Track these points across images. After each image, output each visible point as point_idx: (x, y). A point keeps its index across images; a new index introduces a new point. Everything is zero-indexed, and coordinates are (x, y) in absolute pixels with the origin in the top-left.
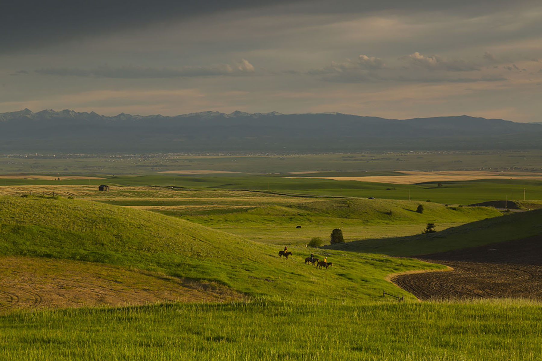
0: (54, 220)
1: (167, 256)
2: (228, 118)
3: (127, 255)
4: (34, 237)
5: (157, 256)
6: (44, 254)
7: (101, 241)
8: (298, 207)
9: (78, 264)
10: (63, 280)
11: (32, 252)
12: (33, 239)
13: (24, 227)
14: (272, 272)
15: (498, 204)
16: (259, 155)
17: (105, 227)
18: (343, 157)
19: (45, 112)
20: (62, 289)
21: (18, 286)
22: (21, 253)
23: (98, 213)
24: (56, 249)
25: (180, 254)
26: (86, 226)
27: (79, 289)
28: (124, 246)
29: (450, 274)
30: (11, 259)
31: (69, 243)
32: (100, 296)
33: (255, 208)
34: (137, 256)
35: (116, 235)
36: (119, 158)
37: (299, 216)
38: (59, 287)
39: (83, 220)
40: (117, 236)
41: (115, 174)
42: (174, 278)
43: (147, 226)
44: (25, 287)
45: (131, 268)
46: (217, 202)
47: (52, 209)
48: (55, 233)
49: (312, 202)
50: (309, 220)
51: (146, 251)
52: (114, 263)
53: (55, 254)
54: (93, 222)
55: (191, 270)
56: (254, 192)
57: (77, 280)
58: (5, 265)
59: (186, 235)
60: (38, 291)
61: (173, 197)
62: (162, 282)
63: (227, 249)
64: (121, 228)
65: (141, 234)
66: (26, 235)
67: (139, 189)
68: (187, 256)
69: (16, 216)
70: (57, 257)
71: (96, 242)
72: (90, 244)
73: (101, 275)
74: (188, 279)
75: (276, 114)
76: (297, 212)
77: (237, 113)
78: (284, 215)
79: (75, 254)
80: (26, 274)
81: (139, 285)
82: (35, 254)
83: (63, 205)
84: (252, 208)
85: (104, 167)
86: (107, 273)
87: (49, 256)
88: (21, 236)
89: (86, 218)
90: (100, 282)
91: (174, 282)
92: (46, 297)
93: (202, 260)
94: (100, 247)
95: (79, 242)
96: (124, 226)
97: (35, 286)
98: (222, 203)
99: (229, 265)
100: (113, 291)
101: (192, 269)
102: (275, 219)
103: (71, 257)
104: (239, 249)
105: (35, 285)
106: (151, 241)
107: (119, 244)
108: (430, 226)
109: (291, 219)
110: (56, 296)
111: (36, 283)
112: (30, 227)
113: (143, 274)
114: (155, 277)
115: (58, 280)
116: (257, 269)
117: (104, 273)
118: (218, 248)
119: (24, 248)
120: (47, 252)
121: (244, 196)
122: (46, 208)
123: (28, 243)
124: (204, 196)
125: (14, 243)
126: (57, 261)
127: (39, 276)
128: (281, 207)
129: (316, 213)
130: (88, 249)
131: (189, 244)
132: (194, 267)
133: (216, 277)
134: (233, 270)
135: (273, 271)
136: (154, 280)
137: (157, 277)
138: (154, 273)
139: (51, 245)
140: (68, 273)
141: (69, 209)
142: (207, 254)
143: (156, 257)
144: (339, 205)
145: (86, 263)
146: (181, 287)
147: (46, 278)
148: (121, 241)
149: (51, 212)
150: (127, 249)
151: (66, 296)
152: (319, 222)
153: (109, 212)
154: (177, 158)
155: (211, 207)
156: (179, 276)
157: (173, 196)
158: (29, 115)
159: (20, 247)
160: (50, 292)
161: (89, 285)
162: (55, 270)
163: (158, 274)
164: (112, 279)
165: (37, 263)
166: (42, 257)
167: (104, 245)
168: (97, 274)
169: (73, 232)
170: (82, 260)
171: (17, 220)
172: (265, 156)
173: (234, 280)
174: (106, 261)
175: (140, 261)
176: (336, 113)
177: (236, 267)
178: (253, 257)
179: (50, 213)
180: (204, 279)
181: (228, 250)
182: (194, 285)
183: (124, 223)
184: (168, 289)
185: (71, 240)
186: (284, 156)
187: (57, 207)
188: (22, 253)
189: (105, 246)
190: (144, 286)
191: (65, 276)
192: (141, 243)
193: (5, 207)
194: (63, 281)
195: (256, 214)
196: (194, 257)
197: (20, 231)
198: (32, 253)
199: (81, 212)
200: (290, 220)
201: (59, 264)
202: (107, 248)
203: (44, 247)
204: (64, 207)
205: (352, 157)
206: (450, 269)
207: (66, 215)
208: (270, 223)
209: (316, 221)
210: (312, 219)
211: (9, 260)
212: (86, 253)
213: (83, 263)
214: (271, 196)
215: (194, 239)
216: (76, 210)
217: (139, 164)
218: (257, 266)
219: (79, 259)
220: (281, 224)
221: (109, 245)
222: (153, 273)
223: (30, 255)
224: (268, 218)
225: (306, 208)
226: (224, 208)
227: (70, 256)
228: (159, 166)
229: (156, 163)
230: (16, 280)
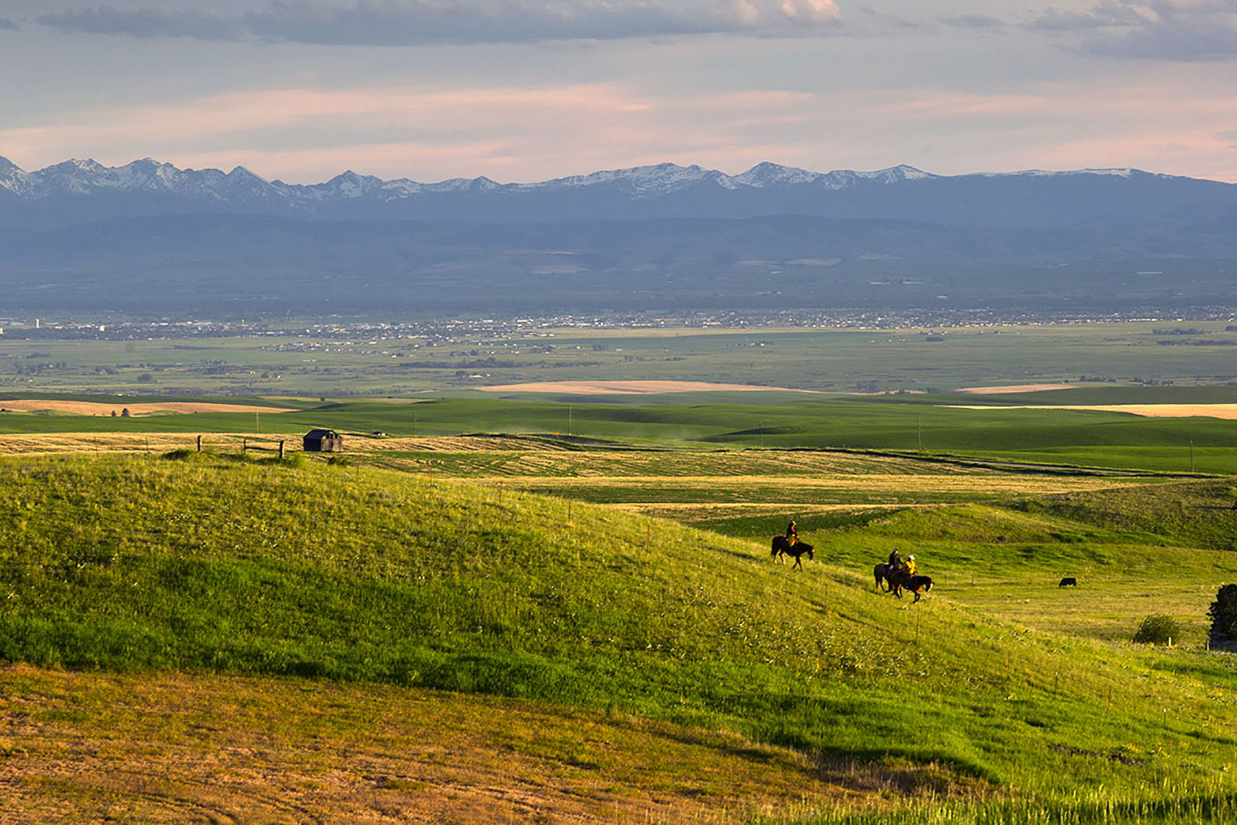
0: (307, 541)
1: (734, 670)
2: (733, 188)
3: (594, 667)
4: (245, 601)
5: (701, 672)
6: (288, 665)
7: (491, 614)
8: (1054, 507)
9: (416, 699)
10: (379, 756)
11: (246, 655)
12: (240, 608)
13: (202, 565)
14: (1124, 729)
16: (849, 326)
17: (494, 564)
18: (1155, 332)
19: (68, 167)
20: (386, 791)
21: (226, 779)
22: (207, 658)
23: (459, 516)
24: (331, 644)
25: (783, 664)
26: (426, 564)
27: (450, 789)
28: (577, 634)
30: (172, 682)
31: (376, 623)
32: (530, 815)
33: (894, 512)
34: (629, 670)
35: (540, 597)
36: (337, 336)
37: (1056, 544)
38: (374, 783)
39: (413, 539)
40: (543, 598)
41: (327, 394)
42: (784, 751)
43: (644, 564)
44: (249, 781)
45: (617, 714)
46: (747, 492)
47: (291, 502)
48: (319, 587)
49: (1103, 492)
50: (1093, 556)
51: (657, 654)
52: (550, 696)
53: (332, 663)
54: (450, 547)
55: (835, 723)
56: (867, 457)
57: (430, 756)
58: (157, 703)
59: (789, 596)
60: (300, 794)
61: (575, 475)
62: (743, 765)
63: (943, 648)
64: (552, 568)
65: (630, 590)
66: (215, 596)
68: (809, 673)
69: (167, 527)
70: (339, 675)
71: (471, 622)
72: (451, 628)
73: (512, 738)
74: (835, 755)
75: (909, 175)
76: (1050, 528)
77: (765, 169)
78: (1001, 539)
79: (403, 662)
80: (241, 737)
81: (662, 774)
82: (258, 665)
83: (326, 488)
84: (884, 514)
85: (284, 368)
86: (531, 732)
88: (195, 597)
89: (422, 533)
90: (516, 766)
91: (788, 766)
93: (863, 687)
94: (487, 637)
95: (410, 619)
96: (563, 563)
97: (284, 780)
98: (764, 493)
99: (964, 706)
100: (573, 796)
101: (840, 717)
102: (971, 553)
103: (391, 676)
104: (984, 647)
105: (284, 776)
106: (670, 618)
107: (556, 629)
109: (1028, 554)
110: (371, 815)
111: (286, 770)
112: (227, 567)
113: (662, 734)
114: (709, 746)
115: (361, 757)
116: (1067, 719)
117: (523, 732)
118: (915, 643)
119: (213, 641)
120: (301, 654)
121: (836, 471)
122: (271, 497)
123: (225, 624)
124: (689, 470)
126: (341, 689)
127: (290, 744)
128: (990, 509)
129: (1117, 532)
130: (446, 644)
131: (807, 629)
132: (844, 713)
133: (937, 747)
134: (985, 721)
135: (1126, 726)
136: (710, 756)
137: (719, 747)
138: (704, 731)
139: (311, 633)
140: (390, 734)
141: (352, 502)
142: (879, 665)
143: (697, 673)
144: (1200, 501)
145: (449, 697)
146: (817, 783)
147: (317, 749)
148: (561, 616)
149: (290, 513)
150: (586, 645)
151: (411, 816)
152: (1130, 564)
153: (494, 511)
154: (548, 334)
155: (733, 509)
156: (800, 745)
157: (577, 471)
158: (10, 179)
159: (200, 638)
160: (345, 799)
161: (482, 777)
162: (341, 720)
163: (718, 736)
164: (557, 752)
165: (272, 694)
166: (285, 674)
167: (502, 632)
168: (498, 734)
169: (381, 583)
170: (431, 687)
171: (173, 543)
172: (870, 330)
173: (1004, 758)
174: (522, 688)
175: (644, 690)
176: (1128, 171)
177: (991, 712)
178: (1039, 676)
179: (287, 516)
180: (897, 754)
181: (950, 652)
182: (863, 777)
183: (561, 550)
184: (770, 789)
185: (381, 613)
186: (942, 329)
187: (308, 493)
188: (208, 661)
189: (509, 636)
190: (679, 778)
191: (383, 743)
192: (636, 624)
193: (120, 494)
194: (380, 760)
195: (900, 535)
196: (833, 676)
197: (191, 580)
198: (247, 660)
199: (397, 513)
200: (1026, 556)
201: (349, 701)
202: (515, 644)
203: (286, 637)
204: (334, 491)
205: (1191, 332)
207: (348, 522)
208: (954, 566)
209: (1120, 561)
210: (1107, 554)
211: (166, 686)
212: (443, 661)
213: (437, 696)
214: (931, 471)
215: (820, 612)
216: (378, 503)
217: (412, 357)
218: (1067, 710)
219: (420, 680)
220: (993, 572)
221: (522, 630)
222: (698, 730)
223: (240, 666)
224: (946, 549)
225: (1082, 513)
226: (782, 513)
227: (387, 672)
228: (483, 364)
229: (473, 353)
230: (210, 758)
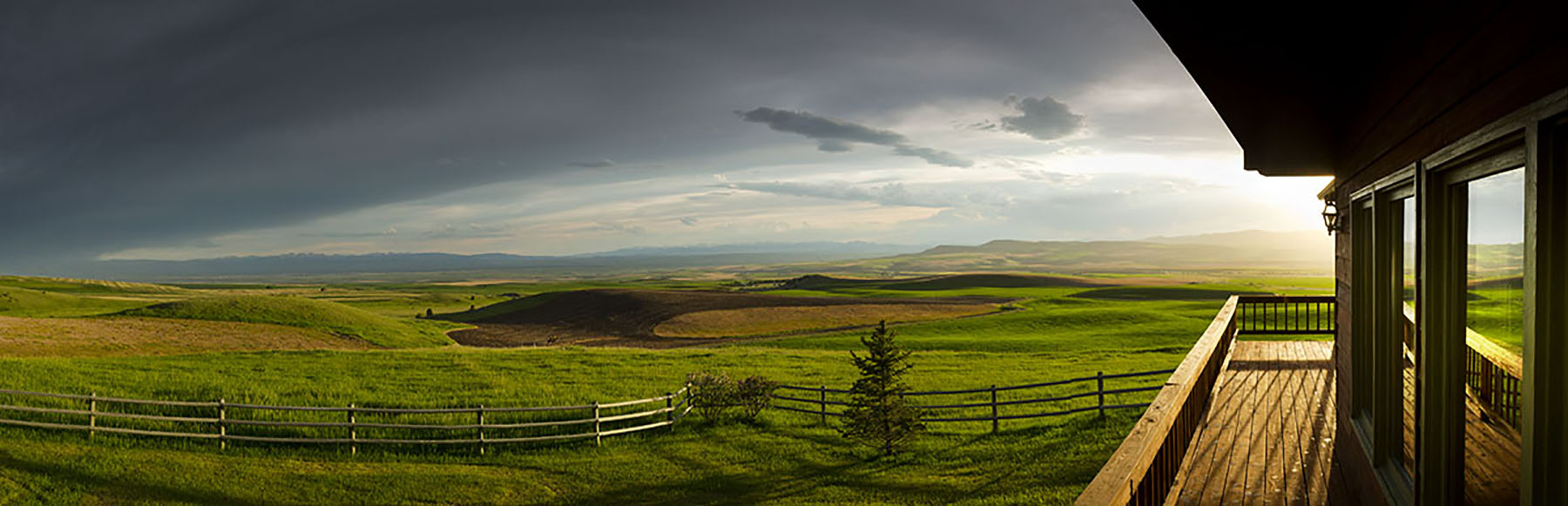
0: (284, 307)
1: (335, 324)
6: (276, 323)
7: (305, 316)
9: (291, 328)
15: (510, 295)
25: (342, 322)
26: (298, 310)
29: (475, 330)
31: (289, 318)
34: (321, 324)
39: (298, 306)
47: (284, 301)
48: (283, 313)
51: (325, 321)
52: (309, 327)
55: (345, 331)
59: (346, 313)
67: (341, 290)
68: (346, 324)
71: (302, 318)
72: (299, 318)
73: (302, 334)
74: (343, 334)
79: (291, 323)
82: (272, 323)
87: (279, 323)
92: (274, 343)
93: (352, 326)
94: (304, 320)
95: (294, 317)
108: (472, 306)
117: (303, 332)
118: (363, 319)
122: (281, 301)
125: (264, 317)
130: (298, 321)
131: (347, 317)
132: (347, 329)
139: (281, 319)
145: (296, 328)
149: (284, 303)
164: (307, 336)
165: (273, 327)
168: (300, 333)
169: (292, 312)
174: (305, 326)
180: (351, 334)
185: (290, 316)
187: (287, 300)
188: (266, 322)
196: (348, 324)
203: (277, 320)
204: (290, 300)
206: (476, 327)
207: (290, 304)
212: (296, 323)
213: (294, 327)
215: (350, 315)
219: (293, 325)
221: (308, 319)
227: (289, 324)
